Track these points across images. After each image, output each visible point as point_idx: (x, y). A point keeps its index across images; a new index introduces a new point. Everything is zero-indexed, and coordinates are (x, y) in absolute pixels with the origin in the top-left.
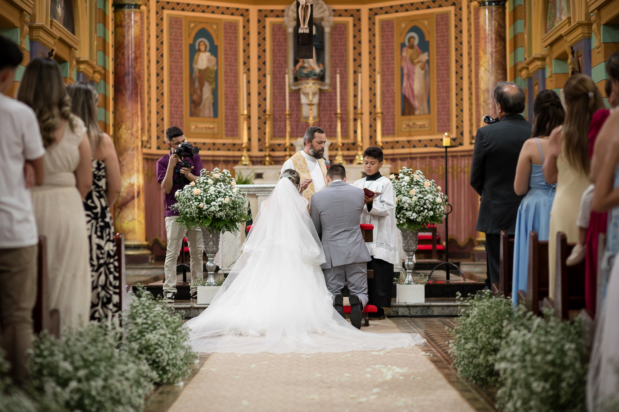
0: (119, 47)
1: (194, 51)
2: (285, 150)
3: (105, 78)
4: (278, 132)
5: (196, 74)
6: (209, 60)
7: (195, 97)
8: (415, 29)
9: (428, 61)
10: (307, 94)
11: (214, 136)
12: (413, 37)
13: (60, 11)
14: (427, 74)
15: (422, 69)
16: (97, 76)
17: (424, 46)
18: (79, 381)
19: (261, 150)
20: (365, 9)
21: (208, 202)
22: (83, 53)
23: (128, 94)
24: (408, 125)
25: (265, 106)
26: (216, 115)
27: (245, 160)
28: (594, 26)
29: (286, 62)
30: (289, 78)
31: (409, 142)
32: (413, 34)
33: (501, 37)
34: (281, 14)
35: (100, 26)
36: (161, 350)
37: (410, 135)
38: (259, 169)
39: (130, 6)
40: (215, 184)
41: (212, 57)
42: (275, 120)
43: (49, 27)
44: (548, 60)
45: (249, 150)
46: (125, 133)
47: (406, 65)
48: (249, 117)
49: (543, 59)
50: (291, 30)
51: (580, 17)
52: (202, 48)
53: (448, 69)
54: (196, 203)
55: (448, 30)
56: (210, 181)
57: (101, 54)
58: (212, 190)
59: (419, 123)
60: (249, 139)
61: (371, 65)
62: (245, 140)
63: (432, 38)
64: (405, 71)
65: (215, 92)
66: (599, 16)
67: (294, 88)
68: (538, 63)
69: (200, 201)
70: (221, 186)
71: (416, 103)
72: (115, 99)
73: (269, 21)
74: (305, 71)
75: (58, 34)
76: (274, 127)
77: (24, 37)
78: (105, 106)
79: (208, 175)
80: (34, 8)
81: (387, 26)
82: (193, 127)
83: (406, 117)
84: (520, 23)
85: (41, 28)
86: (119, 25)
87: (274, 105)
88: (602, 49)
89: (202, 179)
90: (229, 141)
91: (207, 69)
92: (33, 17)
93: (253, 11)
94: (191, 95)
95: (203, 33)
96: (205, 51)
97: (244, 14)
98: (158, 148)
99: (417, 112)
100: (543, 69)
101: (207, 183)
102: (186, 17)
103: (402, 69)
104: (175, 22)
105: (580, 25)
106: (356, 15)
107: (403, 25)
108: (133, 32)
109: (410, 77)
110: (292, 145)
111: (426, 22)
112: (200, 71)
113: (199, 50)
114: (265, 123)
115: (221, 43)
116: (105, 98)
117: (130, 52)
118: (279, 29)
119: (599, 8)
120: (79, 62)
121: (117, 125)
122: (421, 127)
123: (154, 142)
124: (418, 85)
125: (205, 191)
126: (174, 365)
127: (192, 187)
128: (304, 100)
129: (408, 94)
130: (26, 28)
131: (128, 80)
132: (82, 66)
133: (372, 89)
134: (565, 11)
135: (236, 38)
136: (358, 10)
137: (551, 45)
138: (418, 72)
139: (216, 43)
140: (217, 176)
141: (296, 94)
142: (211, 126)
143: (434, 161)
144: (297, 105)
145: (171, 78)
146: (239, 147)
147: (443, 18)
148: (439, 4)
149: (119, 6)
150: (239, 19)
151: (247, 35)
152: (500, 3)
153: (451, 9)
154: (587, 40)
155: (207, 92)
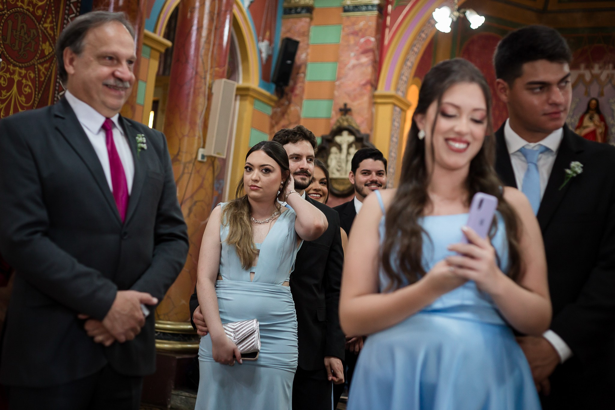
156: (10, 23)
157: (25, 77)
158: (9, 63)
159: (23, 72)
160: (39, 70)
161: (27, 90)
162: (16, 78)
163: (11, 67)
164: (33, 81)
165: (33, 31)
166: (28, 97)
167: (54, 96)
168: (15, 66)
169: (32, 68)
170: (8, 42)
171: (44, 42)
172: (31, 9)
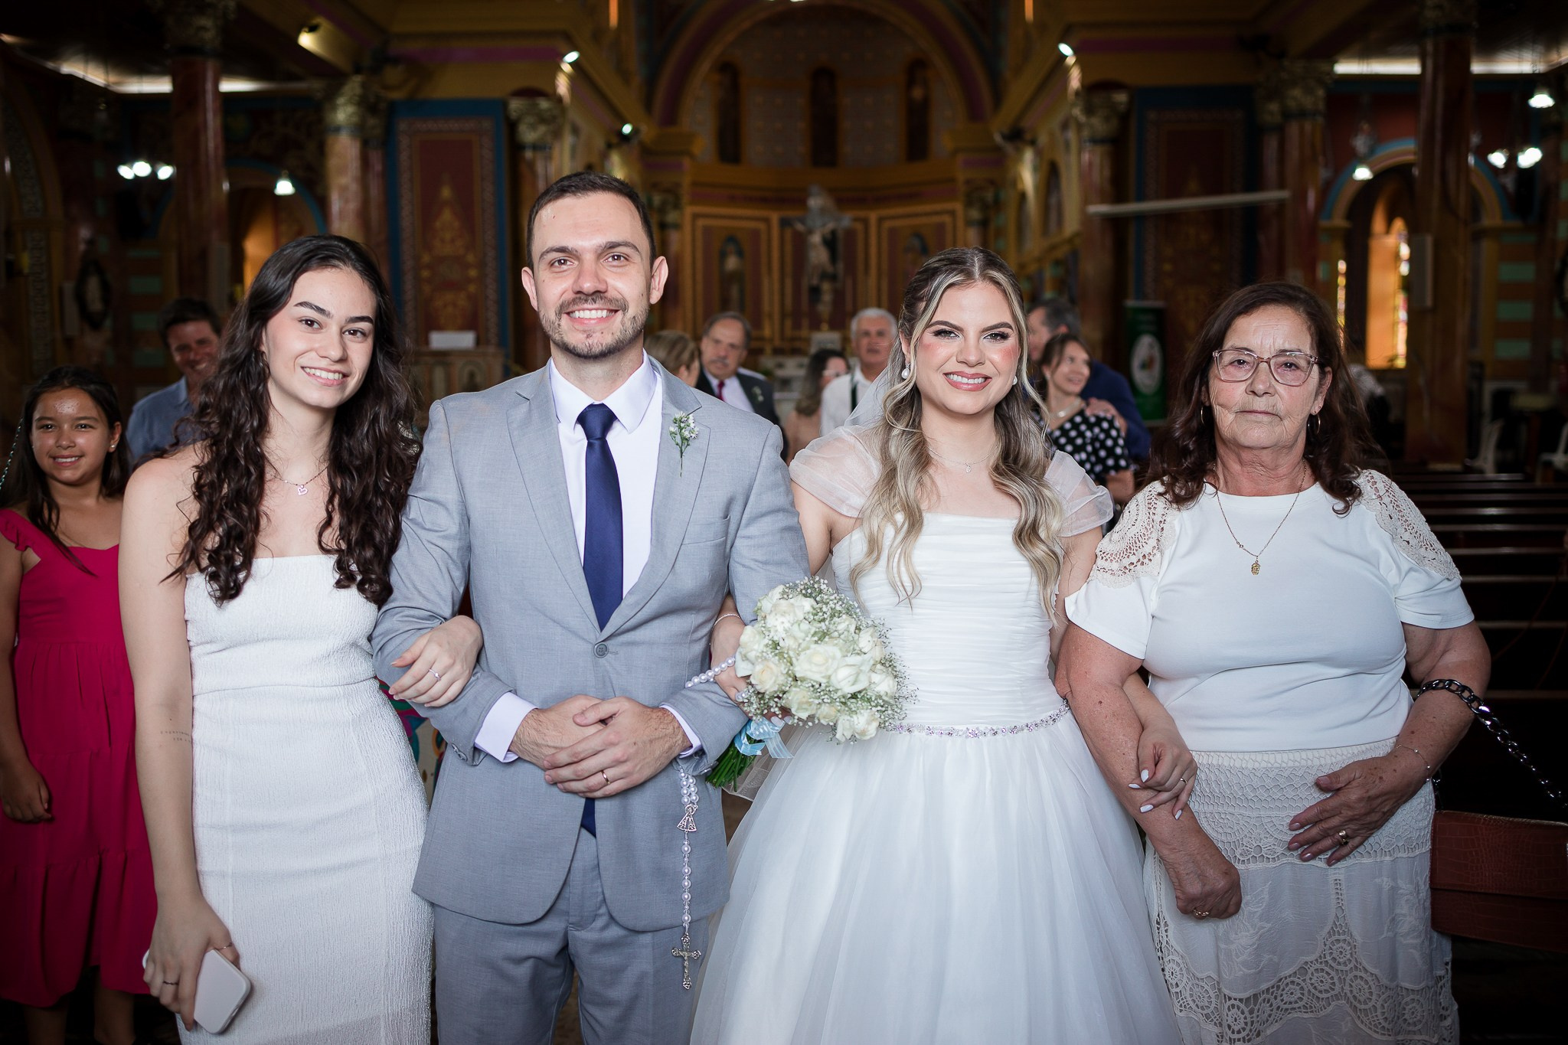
1: (723, 256)
4: (797, 326)
5: (725, 275)
6: (737, 263)
8: (918, 235)
19: (782, 341)
20: (873, 216)
25: (785, 302)
27: (768, 349)
28: (1046, 263)
41: (740, 261)
45: (771, 341)
48: (771, 316)
51: (1038, 252)
52: (731, 252)
61: (879, 269)
65: (742, 291)
66: (1048, 255)
76: (793, 321)
81: (893, 232)
87: (793, 301)
91: (735, 271)
93: (775, 217)
95: (731, 239)
96: (733, 255)
97: (767, 220)
102: (717, 225)
103: (905, 271)
104: (708, 231)
106: (865, 222)
107: (907, 232)
111: (926, 230)
112: (730, 273)
113: (728, 255)
115: (747, 247)
119: (1049, 250)
133: (879, 290)
134: (1029, 241)
135: (760, 243)
136: (867, 217)
139: (743, 247)
145: (704, 277)
146: (761, 339)
147: (940, 228)
148: (937, 213)
149: (663, 226)
150: (761, 226)
151: (769, 241)
152: (984, 224)
153: (947, 219)
154: (1040, 272)
155: (735, 292)
156: (1182, 261)
157: (1200, 292)
158: (1183, 286)
163: (1187, 289)
164: (1207, 293)
165: (1202, 260)
166: (1205, 305)
168: (1189, 287)
169: (1205, 284)
170: (1182, 273)
172: (1197, 246)
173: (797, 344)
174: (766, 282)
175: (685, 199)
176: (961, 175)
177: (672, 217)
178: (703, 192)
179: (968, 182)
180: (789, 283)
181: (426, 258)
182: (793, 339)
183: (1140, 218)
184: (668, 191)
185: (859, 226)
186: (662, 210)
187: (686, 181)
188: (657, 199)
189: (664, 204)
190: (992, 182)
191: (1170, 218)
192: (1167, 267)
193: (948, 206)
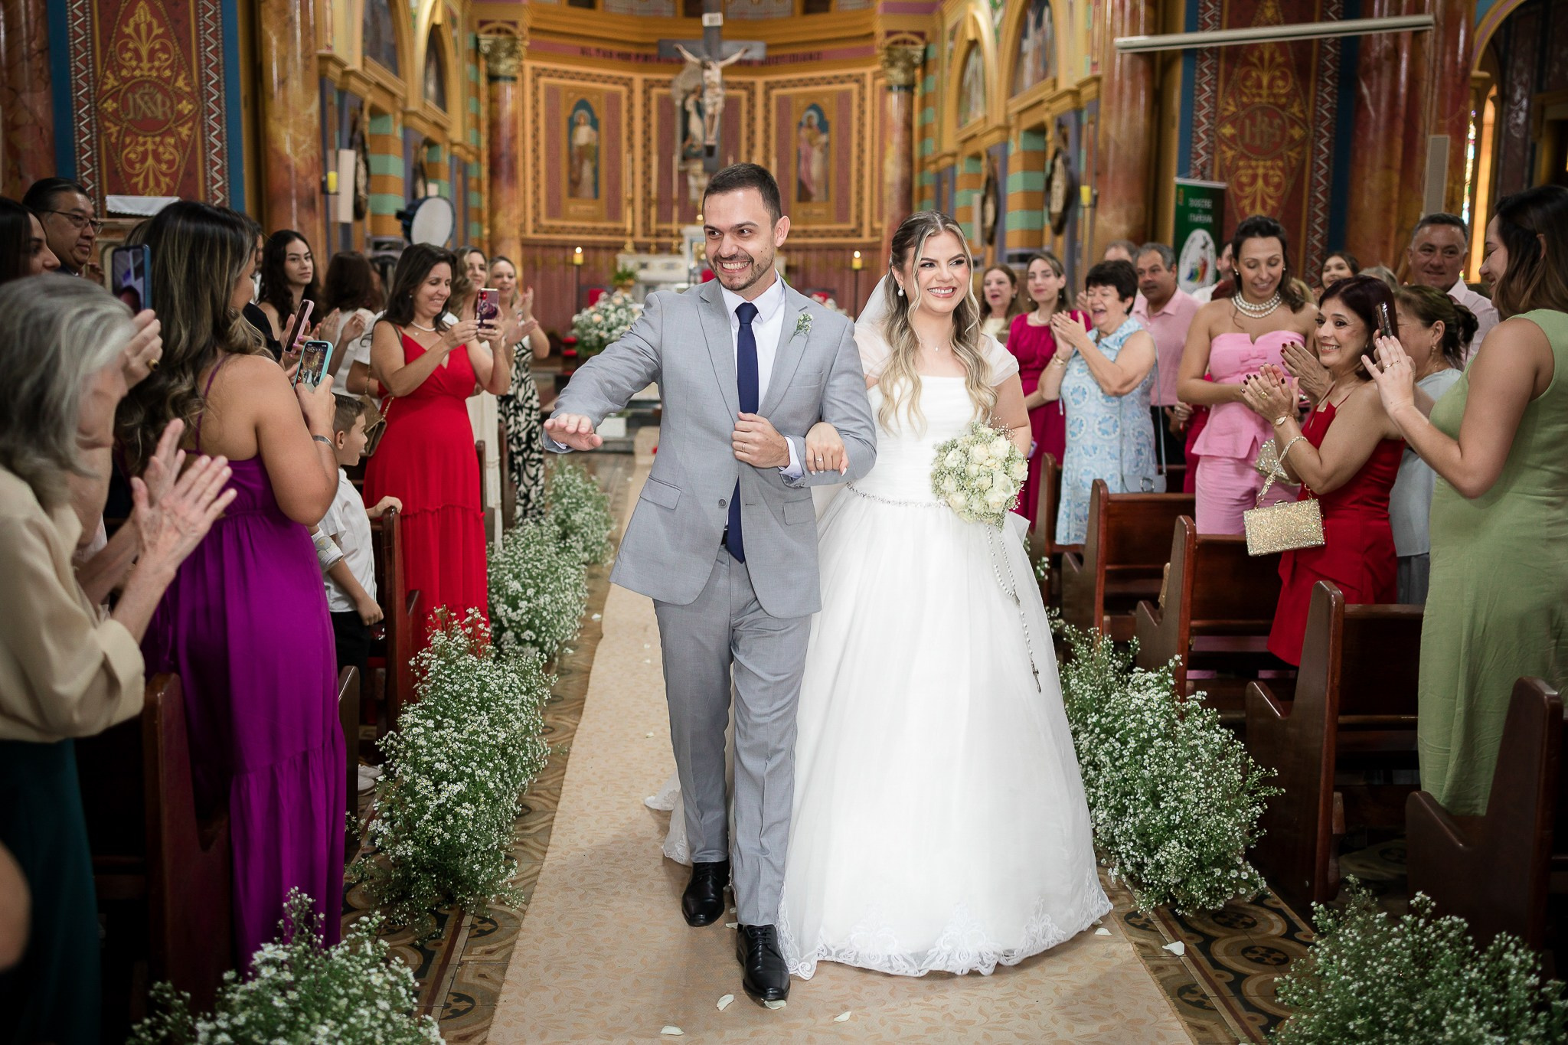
0: (494, 125)
1: (573, 125)
2: (672, 236)
3: (478, 158)
4: (665, 217)
5: (575, 150)
6: (590, 136)
7: (575, 176)
8: (814, 107)
9: (827, 144)
10: (696, 176)
11: (595, 219)
12: (810, 117)
13: (432, 88)
14: (826, 158)
15: (822, 150)
16: (470, 158)
17: (824, 127)
18: (529, 600)
19: (645, 235)
20: (760, 82)
21: (609, 330)
22: (456, 134)
23: (504, 178)
24: (804, 214)
25: (650, 187)
26: (596, 196)
27: (629, 247)
28: (1013, 132)
29: (673, 138)
30: (676, 159)
31: (805, 232)
32: (812, 113)
33: (908, 126)
34: (668, 84)
35: (473, 100)
36: (586, 529)
37: (806, 223)
38: (644, 258)
39: (506, 78)
40: (616, 311)
41: (594, 133)
42: (660, 202)
43: (421, 111)
44: (959, 158)
45: (632, 235)
46: (501, 221)
47: (804, 147)
48: (632, 201)
49: (954, 155)
50: (678, 103)
51: (998, 119)
52: (582, 121)
53: (848, 152)
54: (596, 332)
55: (850, 110)
56: (611, 307)
57: (472, 132)
58: (613, 318)
59: (817, 211)
60: (634, 224)
61: (766, 146)
62: (629, 226)
63: (832, 118)
64: (803, 153)
65: (596, 171)
66: (1019, 120)
67: (682, 168)
68: (949, 160)
69: (602, 329)
70: (622, 314)
71: (813, 189)
72: (491, 186)
73: (656, 92)
74: (694, 150)
75: (431, 117)
76: (659, 211)
77: (395, 124)
78: (479, 189)
79: (608, 300)
80: (406, 91)
81: (783, 101)
82: (572, 209)
83: (802, 205)
84: (930, 111)
85: (414, 114)
86: (494, 100)
87: (660, 185)
88: (1020, 157)
89: (601, 304)
90: (610, 225)
91: (587, 146)
92: (405, 101)
93: (638, 79)
94: (571, 171)
95: (583, 104)
96: (585, 124)
97: (628, 83)
98: (535, 232)
99: (814, 199)
100: (953, 167)
101: (607, 310)
102: (565, 86)
103: (799, 151)
104: (552, 91)
105: (999, 128)
106: (750, 88)
107: (802, 102)
108: (508, 108)
109: (808, 159)
110: (679, 231)
111: (826, 100)
112: (581, 148)
113: (578, 124)
114: (649, 206)
115: (602, 116)
116: (479, 181)
117: (505, 131)
118: (666, 102)
119: (1020, 113)
120: (453, 144)
121: (493, 211)
122: (819, 215)
123: (530, 226)
124: (815, 169)
125: (606, 318)
126: (599, 543)
127: (593, 314)
128: (692, 181)
129: (804, 178)
130: (399, 115)
131: (504, 161)
132: (456, 149)
134: (981, 107)
135: (619, 111)
136: (753, 84)
137: (965, 141)
138: (816, 155)
139: (598, 115)
140: (618, 301)
141: (684, 175)
142: (591, 208)
143: (831, 255)
144: (684, 186)
145: (548, 154)
146: (622, 232)
147: (846, 96)
148: (841, 80)
149: (493, 78)
150: (623, 90)
151: (631, 106)
152: (909, 88)
153: (854, 87)
154: (1005, 145)
155: (587, 171)
156: (1248, 122)
157: (1272, 168)
158: (1249, 159)
159: (1269, 163)
160: (1289, 157)
161: (1276, 180)
162: (1261, 171)
163: (1254, 163)
164: (1282, 170)
165: (1277, 121)
166: (1278, 186)
167: (1311, 177)
168: (1257, 160)
169: (1280, 157)
170: (1247, 139)
171: (1292, 127)
172: (1272, 100)
173: (664, 240)
174: (626, 158)
175: (523, 45)
176: (879, 28)
177: (505, 66)
178: (547, 41)
179: (889, 34)
180: (655, 160)
181: (111, 82)
182: (658, 235)
183: (1192, 54)
184: (499, 31)
185: (743, 94)
186: (492, 56)
187: (525, 21)
188: (486, 42)
189: (495, 47)
190: (921, 35)
191: (1235, 56)
192: (1228, 130)
193: (855, 71)
